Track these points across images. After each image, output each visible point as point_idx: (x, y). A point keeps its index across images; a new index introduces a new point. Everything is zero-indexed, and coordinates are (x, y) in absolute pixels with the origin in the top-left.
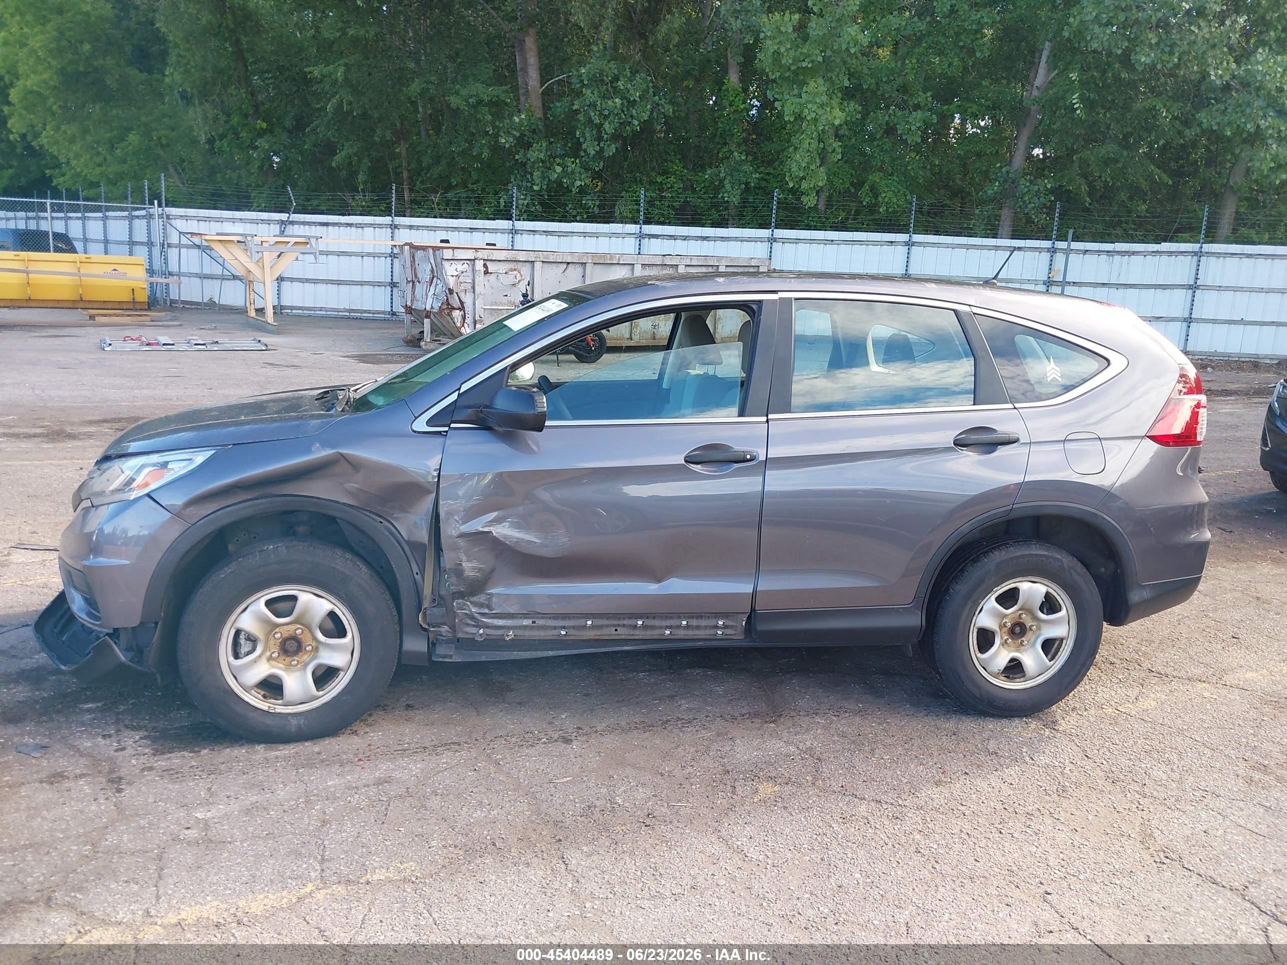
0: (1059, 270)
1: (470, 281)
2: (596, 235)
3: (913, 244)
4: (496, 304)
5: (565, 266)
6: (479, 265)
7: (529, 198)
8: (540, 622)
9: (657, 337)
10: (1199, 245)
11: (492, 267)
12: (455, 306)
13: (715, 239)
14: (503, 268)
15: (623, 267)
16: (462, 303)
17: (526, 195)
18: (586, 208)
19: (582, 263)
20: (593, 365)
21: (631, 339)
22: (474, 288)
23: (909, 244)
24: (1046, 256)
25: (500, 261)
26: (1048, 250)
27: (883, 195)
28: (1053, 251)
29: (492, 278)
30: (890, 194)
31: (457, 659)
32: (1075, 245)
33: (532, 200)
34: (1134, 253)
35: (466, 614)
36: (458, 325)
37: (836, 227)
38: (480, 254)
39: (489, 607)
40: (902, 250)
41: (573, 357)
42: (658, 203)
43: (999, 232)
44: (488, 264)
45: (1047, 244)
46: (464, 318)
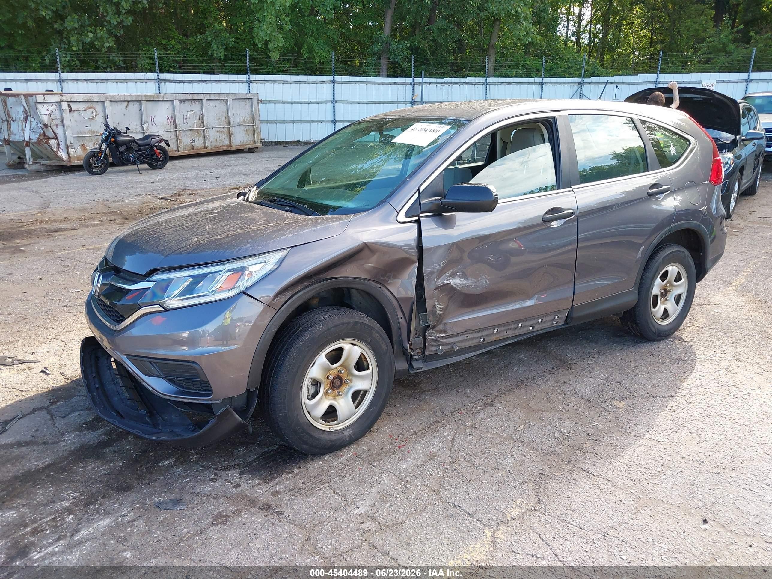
0: (418, 95)
1: (59, 117)
2: (126, 81)
3: (336, 82)
4: (81, 133)
5: (126, 103)
6: (65, 106)
7: (69, 56)
8: (470, 336)
9: (195, 148)
10: (485, 78)
11: (74, 107)
12: (51, 136)
13: (211, 82)
14: (82, 107)
15: (165, 102)
16: (55, 134)
17: (66, 54)
18: (113, 62)
19: (138, 101)
20: (162, 171)
21: (178, 151)
22: (62, 122)
23: (333, 82)
24: (409, 87)
25: (79, 102)
26: (411, 83)
27: (316, 52)
28: (413, 84)
29: (75, 114)
30: (320, 51)
31: (425, 369)
32: (426, 80)
33: (71, 57)
34: (455, 84)
35: (432, 339)
36: (55, 150)
37: (284, 72)
38: (64, 98)
39: (445, 332)
40: (330, 86)
41: (146, 166)
42: (166, 58)
43: (381, 73)
44: (71, 104)
45: (409, 80)
46: (58, 145)
